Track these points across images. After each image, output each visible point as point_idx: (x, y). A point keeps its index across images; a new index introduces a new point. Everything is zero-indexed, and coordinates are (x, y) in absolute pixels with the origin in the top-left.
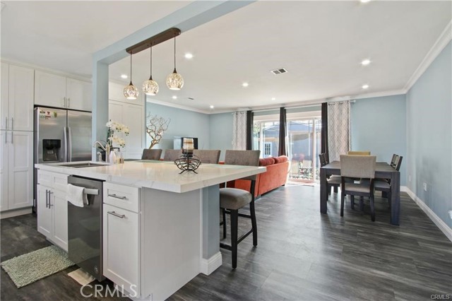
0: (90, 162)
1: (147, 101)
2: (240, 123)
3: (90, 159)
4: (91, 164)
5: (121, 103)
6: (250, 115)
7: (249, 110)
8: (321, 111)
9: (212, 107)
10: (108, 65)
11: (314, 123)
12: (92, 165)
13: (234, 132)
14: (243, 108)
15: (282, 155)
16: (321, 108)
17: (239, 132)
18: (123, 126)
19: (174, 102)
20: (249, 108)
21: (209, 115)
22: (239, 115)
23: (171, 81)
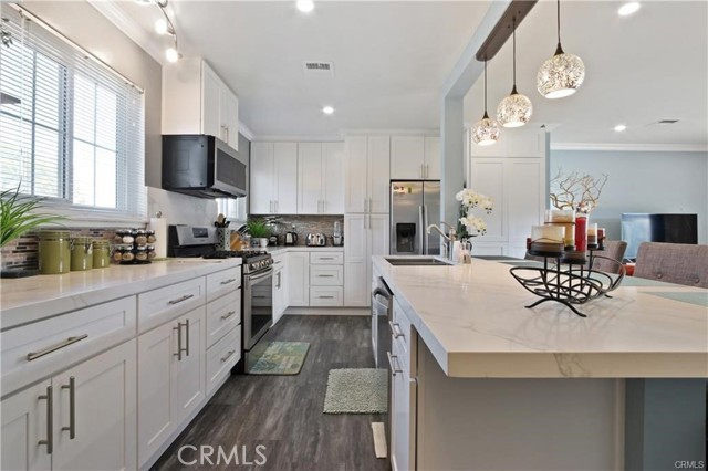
0: (435, 257)
1: (552, 147)
3: (437, 252)
4: (436, 261)
5: (500, 160)
10: (462, 97)
12: (438, 263)
18: (483, 196)
19: (621, 138)
23: (546, 78)
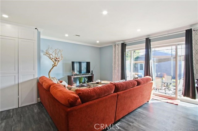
2: (117, 52)
6: (124, 46)
7: (123, 42)
8: (184, 38)
9: (98, 42)
11: (176, 49)
13: (113, 57)
14: (119, 41)
15: (147, 75)
16: (185, 35)
17: (117, 57)
20: (123, 41)
21: (100, 48)
22: (117, 46)
